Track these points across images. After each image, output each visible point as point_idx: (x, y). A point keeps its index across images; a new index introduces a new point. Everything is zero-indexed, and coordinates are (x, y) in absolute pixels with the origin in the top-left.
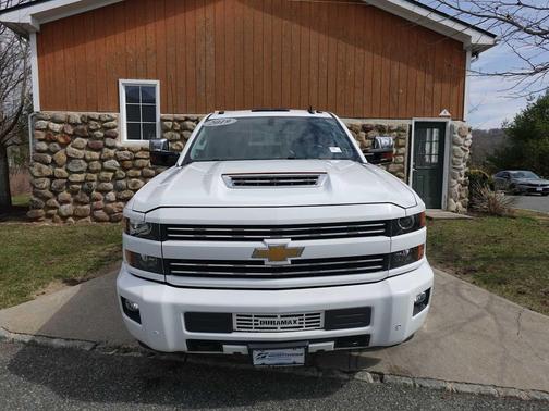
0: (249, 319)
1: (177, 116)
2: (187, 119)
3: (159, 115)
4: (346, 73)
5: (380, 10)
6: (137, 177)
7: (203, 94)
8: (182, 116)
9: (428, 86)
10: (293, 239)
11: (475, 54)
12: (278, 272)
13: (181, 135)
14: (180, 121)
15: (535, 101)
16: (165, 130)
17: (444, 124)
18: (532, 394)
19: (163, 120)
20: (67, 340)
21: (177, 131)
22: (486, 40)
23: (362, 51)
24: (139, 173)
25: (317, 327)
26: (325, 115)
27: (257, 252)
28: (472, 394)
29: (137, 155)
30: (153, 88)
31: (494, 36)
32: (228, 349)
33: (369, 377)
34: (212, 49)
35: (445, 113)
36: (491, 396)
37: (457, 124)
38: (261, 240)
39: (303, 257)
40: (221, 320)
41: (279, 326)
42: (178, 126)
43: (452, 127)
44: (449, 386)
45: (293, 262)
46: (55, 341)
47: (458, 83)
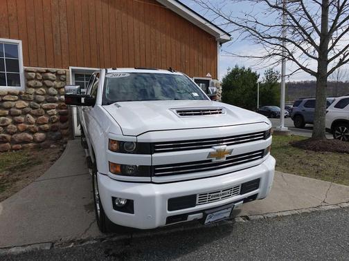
0: (206, 196)
1: (39, 69)
2: (47, 71)
3: (22, 68)
4: (156, 48)
5: (173, 12)
6: (5, 116)
7: (59, 54)
8: (43, 69)
9: (200, 60)
10: (227, 145)
11: (221, 44)
12: (217, 166)
13: (44, 84)
14: (41, 73)
15: (230, 71)
16: (28, 79)
17: (208, 81)
18: (311, 209)
19: (26, 71)
20: (24, 246)
21: (40, 80)
22: (226, 37)
23: (164, 35)
24: (7, 112)
25: (237, 194)
26: (178, 73)
27: (210, 155)
28: (289, 216)
29: (4, 98)
30: (16, 46)
31: (230, 35)
32: (191, 218)
33: (241, 219)
34: (65, 22)
35: (209, 75)
36: (296, 214)
37: (215, 81)
38: (210, 147)
39: (232, 155)
40: (189, 200)
41: (220, 197)
42: (40, 77)
43: (213, 83)
44: (279, 214)
45: (227, 158)
46: (13, 250)
47: (214, 58)
